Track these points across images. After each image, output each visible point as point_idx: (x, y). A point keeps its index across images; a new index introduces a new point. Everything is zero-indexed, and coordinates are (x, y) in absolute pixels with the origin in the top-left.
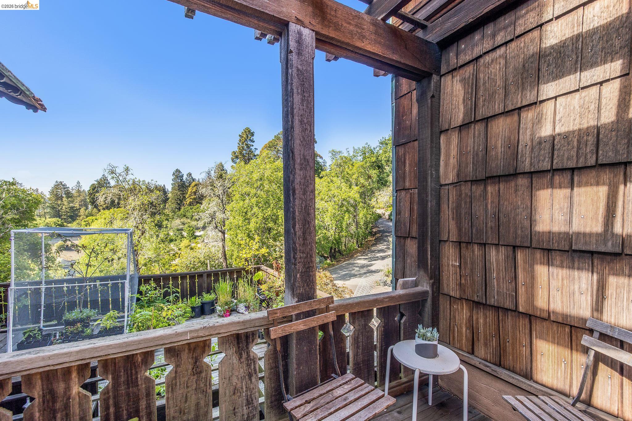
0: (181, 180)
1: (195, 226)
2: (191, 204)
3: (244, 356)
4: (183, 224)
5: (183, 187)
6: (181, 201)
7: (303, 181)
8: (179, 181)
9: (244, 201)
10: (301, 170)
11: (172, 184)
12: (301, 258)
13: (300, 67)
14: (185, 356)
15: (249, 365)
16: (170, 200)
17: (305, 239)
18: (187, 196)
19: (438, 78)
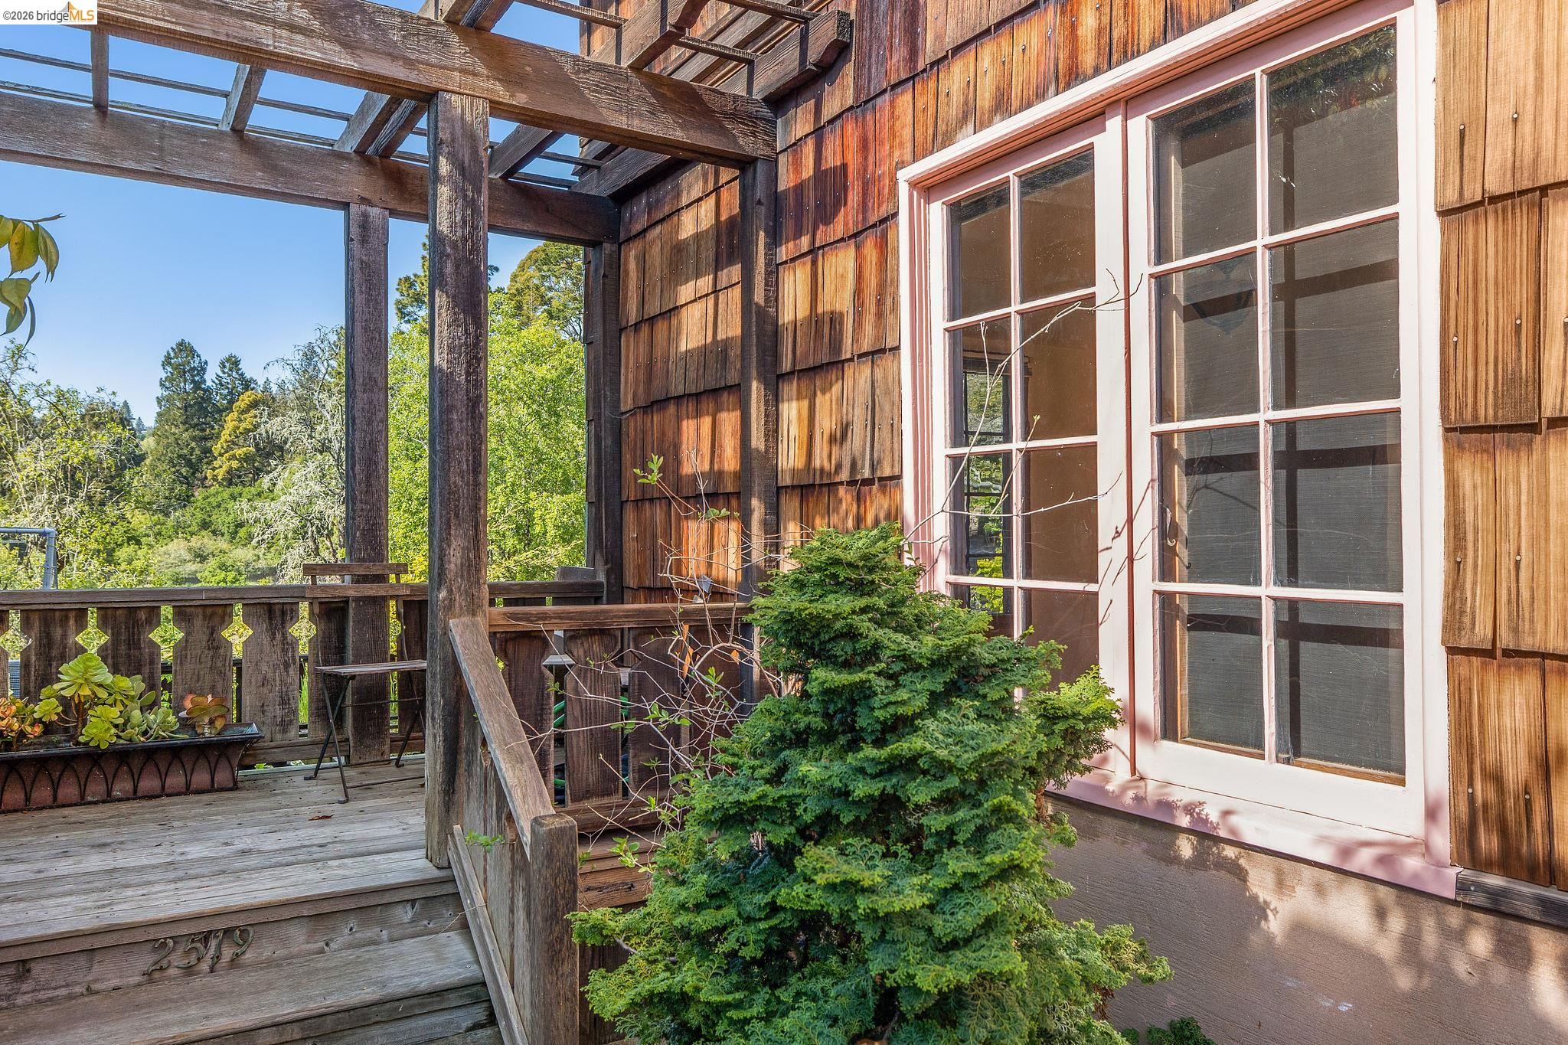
0: (197, 385)
1: (247, 565)
2: (232, 479)
3: (279, 637)
4: (197, 556)
5: (203, 412)
6: (194, 468)
7: (367, 407)
8: (189, 387)
9: (415, 461)
10: (364, 391)
11: (159, 401)
12: (362, 510)
13: (364, 258)
14: (198, 622)
15: (284, 651)
16: (148, 461)
17: (369, 485)
18: (217, 448)
19: (615, 248)
